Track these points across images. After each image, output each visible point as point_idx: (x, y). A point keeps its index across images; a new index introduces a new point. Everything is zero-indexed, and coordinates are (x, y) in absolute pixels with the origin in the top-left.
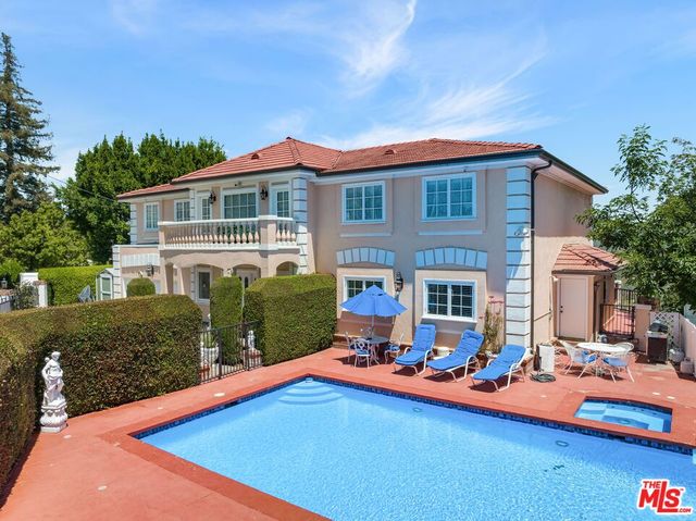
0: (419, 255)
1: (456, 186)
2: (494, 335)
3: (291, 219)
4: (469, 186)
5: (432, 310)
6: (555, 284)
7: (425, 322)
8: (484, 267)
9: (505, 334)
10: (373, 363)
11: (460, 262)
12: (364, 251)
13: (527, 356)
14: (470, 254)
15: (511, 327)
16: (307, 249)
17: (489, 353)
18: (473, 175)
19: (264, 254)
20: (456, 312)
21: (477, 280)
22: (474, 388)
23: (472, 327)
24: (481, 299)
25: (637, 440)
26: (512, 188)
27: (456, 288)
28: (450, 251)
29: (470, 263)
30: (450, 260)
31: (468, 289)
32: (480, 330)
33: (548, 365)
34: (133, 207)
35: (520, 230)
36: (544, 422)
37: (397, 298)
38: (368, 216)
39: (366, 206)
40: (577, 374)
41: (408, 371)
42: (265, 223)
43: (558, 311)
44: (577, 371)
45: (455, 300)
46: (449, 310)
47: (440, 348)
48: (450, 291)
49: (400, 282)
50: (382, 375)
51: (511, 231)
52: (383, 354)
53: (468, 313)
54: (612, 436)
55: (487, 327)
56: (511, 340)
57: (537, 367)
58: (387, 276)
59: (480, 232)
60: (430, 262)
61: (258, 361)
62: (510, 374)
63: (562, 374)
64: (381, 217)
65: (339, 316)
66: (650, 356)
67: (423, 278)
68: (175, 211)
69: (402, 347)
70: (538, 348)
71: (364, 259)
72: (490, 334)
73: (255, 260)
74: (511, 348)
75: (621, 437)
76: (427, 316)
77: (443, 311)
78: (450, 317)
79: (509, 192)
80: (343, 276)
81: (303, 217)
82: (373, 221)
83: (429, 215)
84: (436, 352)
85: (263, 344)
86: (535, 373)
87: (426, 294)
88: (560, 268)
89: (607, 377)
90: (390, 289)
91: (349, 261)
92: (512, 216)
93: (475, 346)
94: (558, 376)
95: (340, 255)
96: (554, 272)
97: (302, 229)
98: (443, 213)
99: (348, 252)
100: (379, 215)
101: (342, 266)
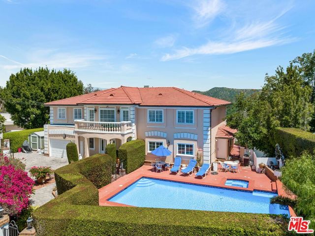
0: (175, 135)
1: (187, 113)
2: (200, 160)
3: (130, 122)
4: (192, 114)
5: (180, 152)
6: (216, 142)
7: (177, 156)
8: (196, 139)
9: (203, 160)
10: (162, 171)
11: (189, 137)
12: (156, 132)
13: (210, 166)
14: (192, 135)
15: (205, 158)
16: (135, 131)
17: (199, 166)
18: (193, 111)
19: (123, 135)
20: (187, 153)
21: (195, 144)
22: (196, 178)
23: (193, 158)
24: (195, 149)
25: (240, 190)
26: (205, 116)
27: (187, 146)
28: (185, 134)
29: (192, 138)
30: (185, 136)
31: (191, 146)
32: (195, 159)
33: (215, 169)
34: (51, 109)
35: (208, 129)
36: (217, 187)
37: (167, 148)
38: (157, 121)
39: (156, 117)
40: (224, 171)
41: (174, 173)
42: (123, 125)
43: (217, 149)
44: (224, 170)
45: (187, 150)
46: (185, 153)
47: (183, 165)
48: (185, 146)
49: (169, 143)
50: (165, 175)
51: (205, 129)
52: (164, 168)
53: (191, 153)
54: (234, 190)
55: (197, 158)
56: (205, 162)
57: (212, 170)
58: (164, 142)
59: (195, 129)
60: (179, 137)
61: (125, 173)
62: (206, 173)
63: (219, 171)
64: (162, 121)
65: (146, 154)
66: (244, 164)
67: (176, 142)
68: (74, 112)
69: (171, 165)
70: (212, 164)
71: (156, 135)
72: (199, 160)
73: (119, 137)
74: (205, 164)
75: (236, 190)
76: (178, 154)
77: (183, 153)
78: (186, 155)
79: (204, 117)
80: (148, 141)
81: (134, 120)
82: (159, 122)
83: (179, 122)
84: (181, 166)
85: (126, 167)
86: (212, 172)
87: (178, 147)
88: (217, 136)
89: (232, 172)
90: (165, 145)
91: (150, 135)
92: (205, 124)
93: (194, 164)
94: (219, 172)
95: (146, 133)
96: (216, 138)
97: (134, 124)
98: (183, 121)
99: (149, 132)
100: (161, 120)
101: (147, 137)
